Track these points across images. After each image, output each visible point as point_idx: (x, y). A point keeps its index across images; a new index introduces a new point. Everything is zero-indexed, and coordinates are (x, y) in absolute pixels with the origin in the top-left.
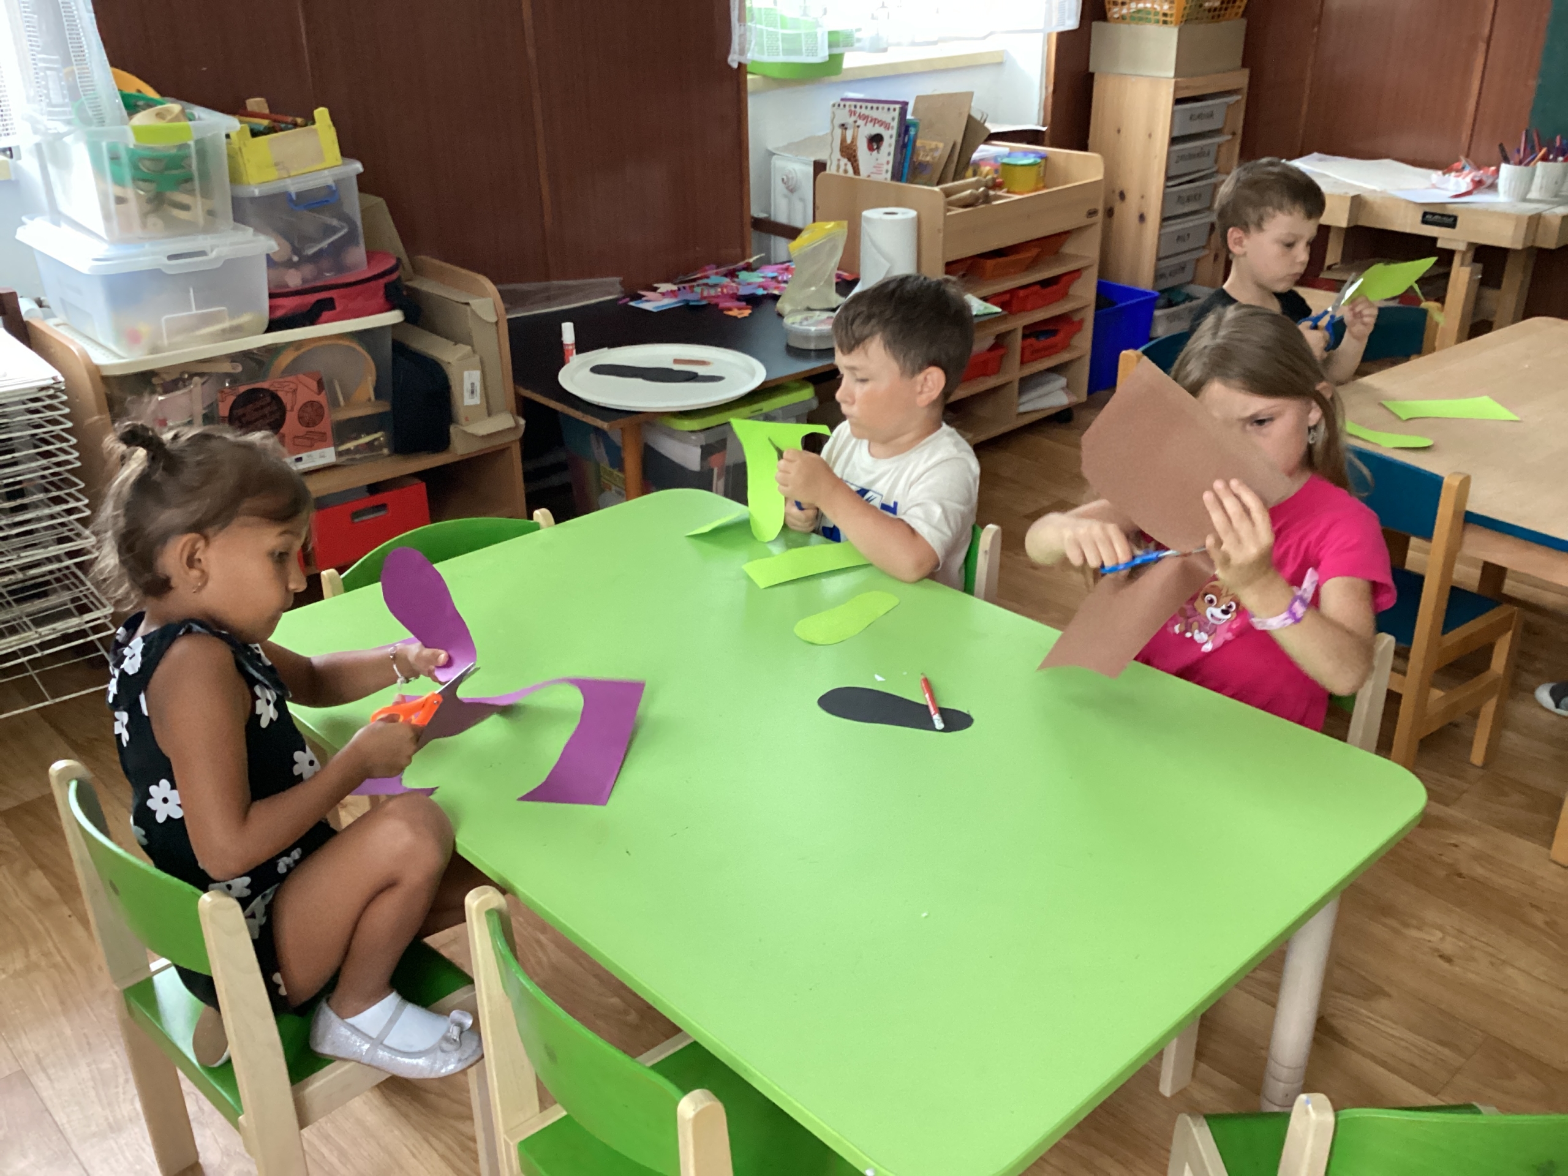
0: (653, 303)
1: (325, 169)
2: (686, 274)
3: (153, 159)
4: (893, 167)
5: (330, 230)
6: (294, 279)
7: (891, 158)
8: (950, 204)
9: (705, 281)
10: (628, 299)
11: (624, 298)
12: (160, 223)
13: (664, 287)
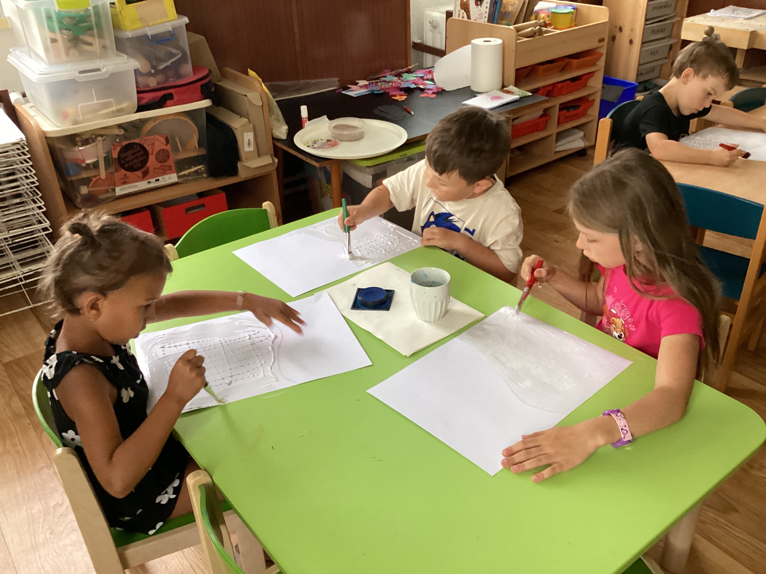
0: (355, 92)
1: (167, 21)
2: (374, 75)
3: (71, 18)
4: (489, 15)
5: (172, 55)
6: (153, 83)
7: (488, 10)
8: (520, 36)
9: (383, 79)
10: (341, 90)
11: (339, 89)
12: (76, 53)
13: (362, 83)
